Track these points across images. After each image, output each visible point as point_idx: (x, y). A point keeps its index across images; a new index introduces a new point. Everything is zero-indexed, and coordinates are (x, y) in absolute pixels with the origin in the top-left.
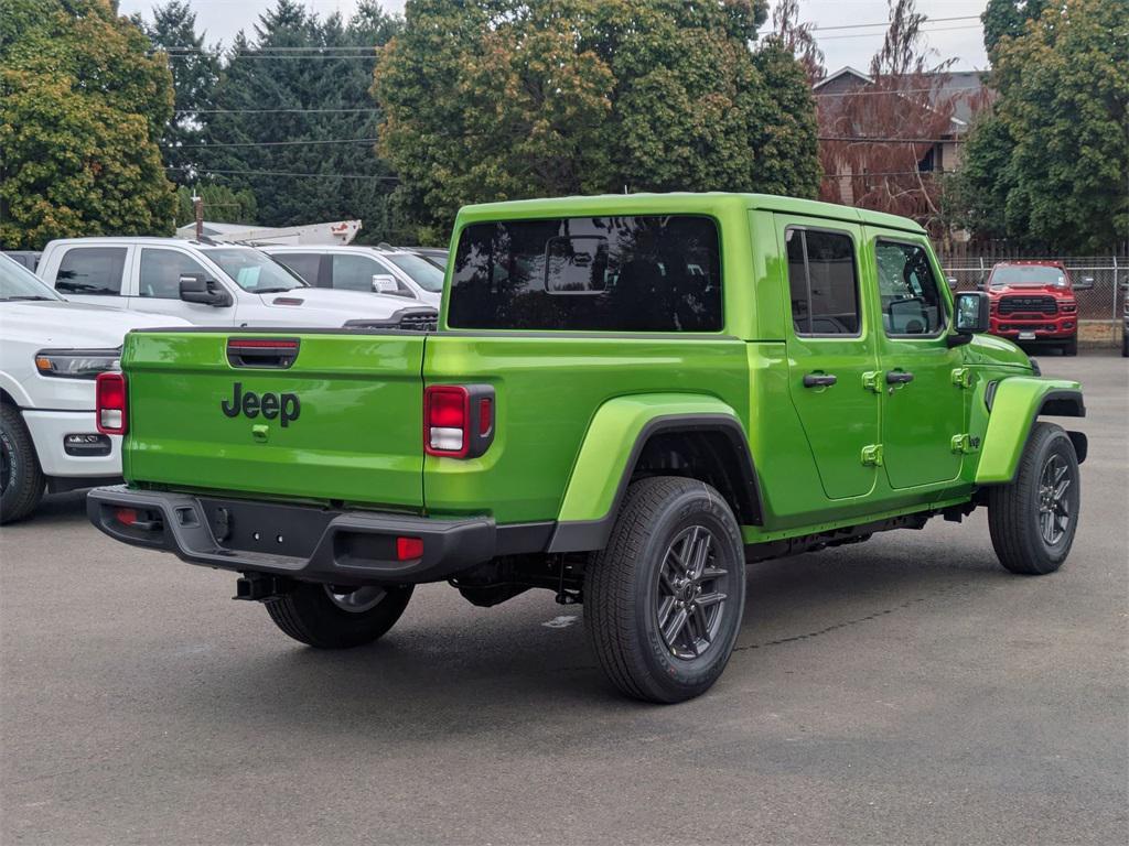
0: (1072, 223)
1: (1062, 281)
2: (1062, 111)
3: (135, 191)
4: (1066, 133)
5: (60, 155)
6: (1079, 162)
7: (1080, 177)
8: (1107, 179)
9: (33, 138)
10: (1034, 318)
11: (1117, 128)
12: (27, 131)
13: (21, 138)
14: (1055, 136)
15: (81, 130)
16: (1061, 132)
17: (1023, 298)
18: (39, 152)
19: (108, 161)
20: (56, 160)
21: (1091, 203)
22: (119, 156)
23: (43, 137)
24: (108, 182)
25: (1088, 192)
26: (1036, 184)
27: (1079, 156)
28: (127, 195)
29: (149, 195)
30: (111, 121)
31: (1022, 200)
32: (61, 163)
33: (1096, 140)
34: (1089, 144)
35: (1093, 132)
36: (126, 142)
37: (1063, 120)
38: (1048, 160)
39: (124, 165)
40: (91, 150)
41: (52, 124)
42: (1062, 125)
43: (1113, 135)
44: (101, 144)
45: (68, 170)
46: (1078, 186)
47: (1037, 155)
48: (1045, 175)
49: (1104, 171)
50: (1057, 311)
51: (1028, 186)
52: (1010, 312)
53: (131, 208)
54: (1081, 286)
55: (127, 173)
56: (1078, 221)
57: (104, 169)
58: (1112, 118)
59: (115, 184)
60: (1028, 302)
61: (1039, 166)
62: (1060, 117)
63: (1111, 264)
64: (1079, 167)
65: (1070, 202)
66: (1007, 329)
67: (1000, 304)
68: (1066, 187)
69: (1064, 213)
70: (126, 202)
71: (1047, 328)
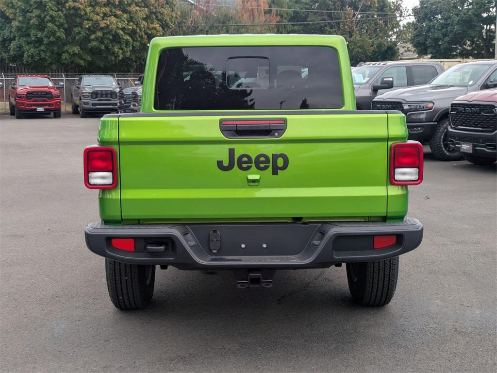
0: (44, 58)
1: (51, 84)
2: (36, 6)
4: (39, 16)
6: (46, 30)
7: (46, 37)
8: (59, 38)
10: (43, 101)
11: (61, 15)
14: (33, 17)
16: (36, 16)
17: (37, 92)
21: (51, 48)
25: (51, 44)
26: (24, 39)
27: (45, 27)
31: (18, 47)
33: (53, 20)
34: (49, 21)
35: (51, 16)
37: (37, 10)
38: (29, 28)
42: (37, 12)
43: (60, 18)
46: (46, 40)
47: (24, 26)
48: (29, 35)
49: (58, 34)
50: (53, 98)
51: (20, 40)
52: (32, 98)
54: (59, 86)
56: (47, 57)
58: (59, 10)
60: (39, 93)
61: (26, 31)
62: (36, 8)
63: (62, 76)
64: (45, 32)
65: (43, 48)
66: (31, 106)
67: (27, 95)
68: (39, 41)
69: (40, 54)
71: (49, 106)
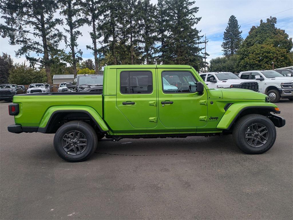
3: (283, 61)
5: (270, 57)
9: (265, 55)
12: (264, 54)
13: (263, 55)
15: (273, 53)
18: (267, 57)
19: (278, 57)
20: (269, 58)
22: (280, 56)
23: (267, 55)
24: (278, 60)
28: (282, 62)
29: (286, 62)
30: (280, 51)
32: (270, 58)
36: (282, 54)
39: (281, 57)
40: (275, 55)
41: (269, 53)
44: (277, 54)
45: (271, 59)
53: (282, 64)
55: (282, 58)
57: (277, 58)
59: (279, 60)
70: (281, 63)
